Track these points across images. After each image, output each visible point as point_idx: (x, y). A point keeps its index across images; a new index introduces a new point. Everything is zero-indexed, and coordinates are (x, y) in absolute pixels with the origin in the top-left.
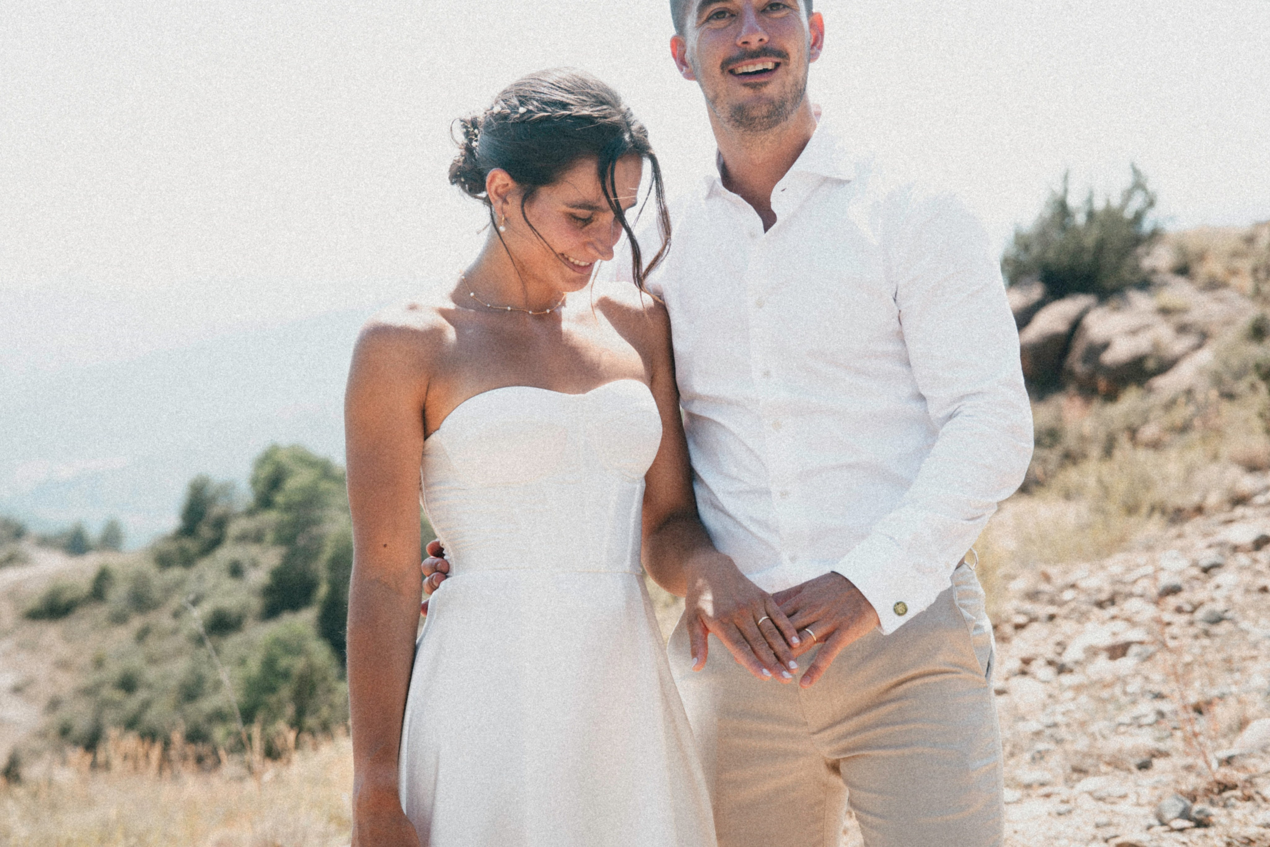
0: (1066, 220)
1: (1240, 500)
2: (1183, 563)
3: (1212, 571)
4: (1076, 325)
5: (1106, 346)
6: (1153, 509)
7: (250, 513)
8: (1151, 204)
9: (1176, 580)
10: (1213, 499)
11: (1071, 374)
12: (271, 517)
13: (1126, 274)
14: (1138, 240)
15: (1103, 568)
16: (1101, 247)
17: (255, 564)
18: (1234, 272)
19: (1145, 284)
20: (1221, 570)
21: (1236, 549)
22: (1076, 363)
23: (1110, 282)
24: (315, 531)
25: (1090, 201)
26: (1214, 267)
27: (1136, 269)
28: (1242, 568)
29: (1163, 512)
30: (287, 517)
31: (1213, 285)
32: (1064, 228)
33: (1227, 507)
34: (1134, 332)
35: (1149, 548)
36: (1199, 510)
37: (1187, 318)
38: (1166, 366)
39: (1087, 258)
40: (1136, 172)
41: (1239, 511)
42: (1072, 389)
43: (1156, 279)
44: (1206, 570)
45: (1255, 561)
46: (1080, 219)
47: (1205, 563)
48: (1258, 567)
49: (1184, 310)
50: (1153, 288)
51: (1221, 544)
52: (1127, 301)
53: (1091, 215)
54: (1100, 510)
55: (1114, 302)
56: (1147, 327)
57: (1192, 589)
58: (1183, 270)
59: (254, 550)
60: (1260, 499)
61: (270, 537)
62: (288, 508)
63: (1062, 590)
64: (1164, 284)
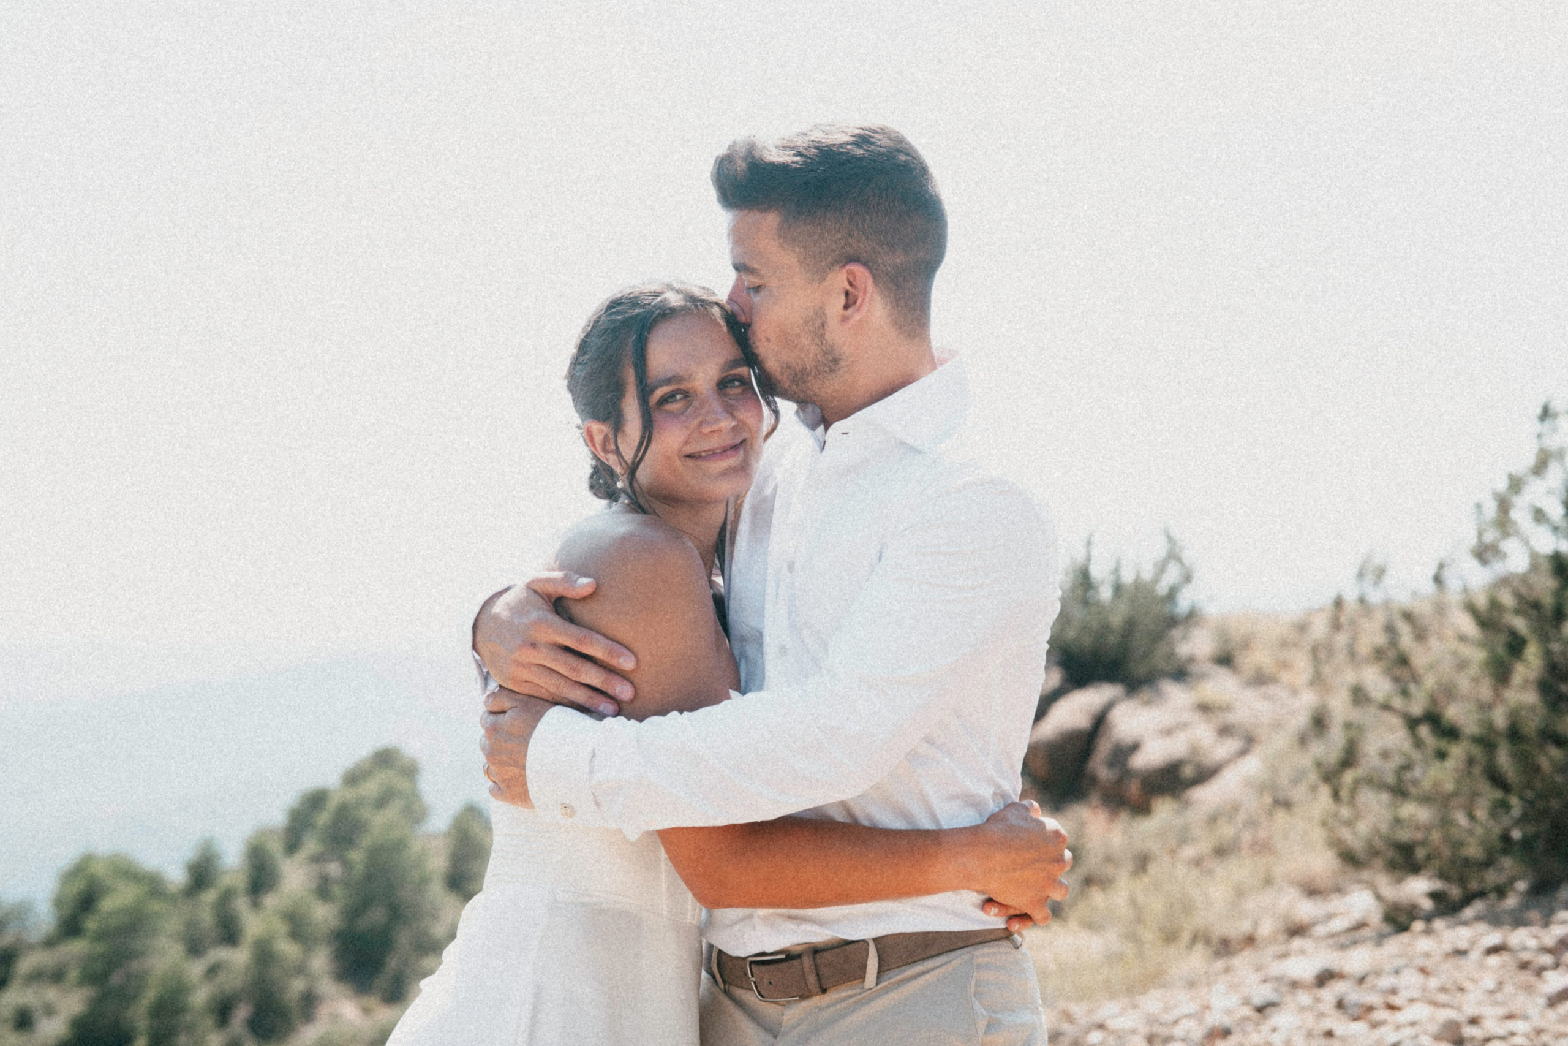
0: (1090, 594)
1: (1297, 931)
2: (1233, 1001)
3: (1268, 1011)
4: (1100, 721)
5: (1135, 747)
6: (1194, 939)
7: (50, 943)
8: (1188, 578)
9: (1227, 1021)
10: (1266, 929)
11: (1094, 780)
12: (77, 947)
13: (1158, 660)
14: (1172, 622)
15: (1135, 1006)
16: (1130, 625)
17: (50, 1011)
18: (1285, 665)
19: (1181, 674)
20: (1278, 1009)
21: (1295, 985)
22: (1100, 767)
23: (1140, 670)
24: (135, 965)
25: (1116, 571)
26: (1259, 657)
27: (1171, 655)
28: (1302, 1009)
29: (1207, 942)
30: (100, 948)
31: (1260, 679)
32: (1086, 602)
33: (1282, 938)
34: (1168, 732)
35: (1191, 984)
36: (1250, 940)
37: (1231, 718)
38: (1205, 774)
39: (1113, 639)
40: (1170, 539)
41: (1297, 943)
42: (1095, 798)
43: (1194, 669)
44: (1260, 1010)
45: (1318, 1000)
46: (1105, 594)
47: (1258, 1000)
48: (1322, 1007)
49: (1227, 708)
50: (1190, 679)
51: (1278, 979)
52: (1159, 693)
53: (1118, 589)
54: (1132, 937)
55: (1146, 693)
56: (1183, 726)
57: (1245, 1033)
58: (1225, 660)
59: (51, 994)
60: (1320, 930)
61: (73, 974)
62: (100, 936)
63: (1088, 1031)
64: (1203, 676)
